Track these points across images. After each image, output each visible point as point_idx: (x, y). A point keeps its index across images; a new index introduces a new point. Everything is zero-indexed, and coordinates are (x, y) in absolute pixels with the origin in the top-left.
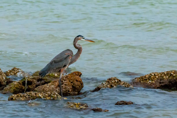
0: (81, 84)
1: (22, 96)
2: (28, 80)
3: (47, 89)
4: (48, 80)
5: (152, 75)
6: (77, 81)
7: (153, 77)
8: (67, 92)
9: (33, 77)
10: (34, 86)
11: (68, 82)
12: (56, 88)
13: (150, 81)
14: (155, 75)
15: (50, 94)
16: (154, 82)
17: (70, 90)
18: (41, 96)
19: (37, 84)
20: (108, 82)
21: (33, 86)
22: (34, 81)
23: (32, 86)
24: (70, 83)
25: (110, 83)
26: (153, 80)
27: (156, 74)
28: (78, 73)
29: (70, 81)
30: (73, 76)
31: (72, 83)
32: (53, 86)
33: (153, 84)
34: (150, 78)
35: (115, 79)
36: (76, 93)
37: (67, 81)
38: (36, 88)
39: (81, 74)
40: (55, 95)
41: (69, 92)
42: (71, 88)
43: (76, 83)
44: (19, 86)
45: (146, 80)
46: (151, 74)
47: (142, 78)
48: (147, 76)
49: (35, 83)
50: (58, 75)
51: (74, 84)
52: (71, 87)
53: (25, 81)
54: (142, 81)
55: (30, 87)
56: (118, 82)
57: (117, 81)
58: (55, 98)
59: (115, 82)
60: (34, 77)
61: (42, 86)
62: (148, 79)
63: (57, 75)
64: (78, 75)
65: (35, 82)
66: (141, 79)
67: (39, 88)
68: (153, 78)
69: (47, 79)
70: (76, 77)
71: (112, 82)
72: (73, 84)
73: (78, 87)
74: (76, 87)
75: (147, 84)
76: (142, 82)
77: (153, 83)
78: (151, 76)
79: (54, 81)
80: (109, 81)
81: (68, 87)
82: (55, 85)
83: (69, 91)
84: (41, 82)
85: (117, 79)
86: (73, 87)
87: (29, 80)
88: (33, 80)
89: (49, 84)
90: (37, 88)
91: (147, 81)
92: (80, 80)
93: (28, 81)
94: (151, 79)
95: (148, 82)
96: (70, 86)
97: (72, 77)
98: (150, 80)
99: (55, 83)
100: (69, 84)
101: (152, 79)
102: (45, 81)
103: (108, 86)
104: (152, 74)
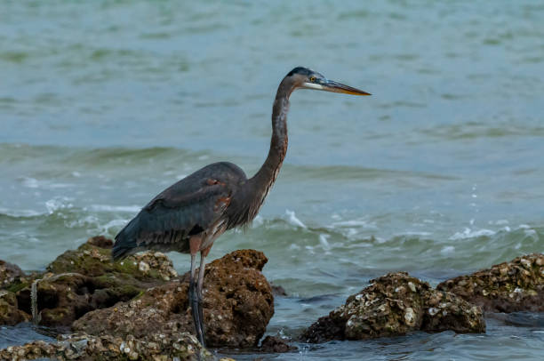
0: (268, 300)
1: (48, 351)
2: (41, 286)
3: (125, 325)
4: (121, 289)
5: (522, 266)
6: (252, 288)
7: (527, 273)
8: (214, 333)
9: (58, 276)
10: (67, 311)
11: (215, 292)
12: (167, 321)
13: (517, 290)
14: (534, 264)
15: (165, 342)
16: (533, 293)
17: (227, 328)
18: (128, 350)
19: (79, 304)
20: (377, 291)
21: (64, 312)
22: (67, 293)
23: (59, 313)
24: (222, 297)
25: (385, 296)
26: (529, 283)
27: (539, 262)
28: (253, 254)
29: (221, 290)
30: (234, 267)
31: (229, 296)
32: (152, 310)
33: (533, 303)
34: (515, 278)
35: (406, 281)
36: (249, 338)
37: (212, 289)
38: (77, 318)
39: (265, 261)
40: (190, 347)
41: (223, 336)
42: (227, 319)
43: (249, 297)
44: (10, 310)
45: (502, 284)
46: (519, 262)
47: (483, 278)
48: (504, 270)
49: (70, 301)
50: (151, 267)
51: (238, 303)
52: (229, 314)
53: (28, 292)
54: (487, 288)
55: (51, 315)
56: (418, 291)
57: (414, 289)
58: (188, 358)
59: (409, 291)
60: (63, 274)
61: (105, 310)
62: (510, 281)
63: (147, 266)
64: (251, 265)
65: (70, 296)
66: (482, 282)
67: (90, 318)
68: (528, 277)
69: (114, 285)
70: (247, 272)
71: (394, 293)
72: (235, 302)
73: (258, 312)
74: (248, 315)
75: (507, 304)
76: (485, 293)
77: (530, 297)
78: (521, 269)
79: (155, 291)
80: (381, 287)
81: (216, 316)
82: (159, 307)
83: (220, 331)
84: (94, 296)
85: (416, 281)
86: (236, 313)
87: (46, 286)
88: (62, 287)
89: (134, 303)
90: (84, 318)
91: (506, 289)
92: (266, 287)
93: (41, 293)
94: (522, 281)
95: (511, 296)
96: (224, 309)
97: (228, 273)
98: (516, 285)
99: (159, 299)
100: (219, 303)
101: (527, 280)
102: (111, 289)
103: (382, 308)
104: (523, 260)
